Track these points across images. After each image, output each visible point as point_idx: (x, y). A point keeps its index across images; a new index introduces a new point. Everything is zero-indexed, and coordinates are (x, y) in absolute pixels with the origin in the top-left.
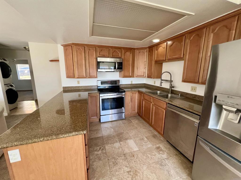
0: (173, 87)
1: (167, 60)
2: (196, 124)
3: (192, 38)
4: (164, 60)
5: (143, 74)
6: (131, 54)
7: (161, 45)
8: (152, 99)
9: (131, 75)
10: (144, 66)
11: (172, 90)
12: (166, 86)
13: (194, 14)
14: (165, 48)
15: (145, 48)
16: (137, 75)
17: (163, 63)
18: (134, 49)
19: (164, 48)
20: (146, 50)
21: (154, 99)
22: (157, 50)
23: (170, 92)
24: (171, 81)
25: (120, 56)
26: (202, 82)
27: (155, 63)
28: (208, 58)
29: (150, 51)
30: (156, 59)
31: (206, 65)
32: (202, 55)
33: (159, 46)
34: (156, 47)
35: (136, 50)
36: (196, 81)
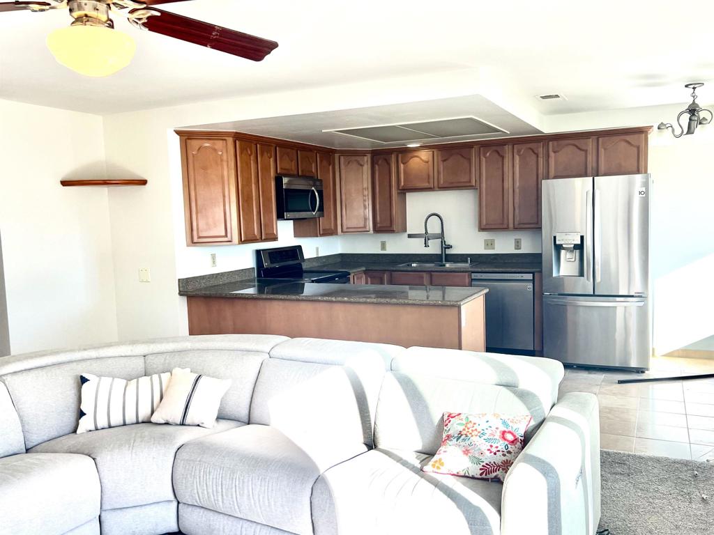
0: (450, 247)
1: (437, 189)
2: (529, 288)
3: (488, 154)
4: (430, 188)
5: (362, 225)
6: (329, 166)
7: (416, 154)
8: (425, 279)
10: (365, 201)
14: (431, 163)
15: (363, 153)
17: (407, 194)
18: (333, 151)
19: (427, 162)
20: (366, 158)
21: (431, 276)
22: (403, 164)
23: (445, 260)
24: (441, 236)
25: (313, 171)
26: (514, 226)
27: (398, 193)
28: (517, 191)
29: (380, 162)
30: (402, 184)
31: (517, 200)
32: (508, 184)
33: (410, 155)
34: (400, 155)
35: (337, 156)
36: (505, 226)
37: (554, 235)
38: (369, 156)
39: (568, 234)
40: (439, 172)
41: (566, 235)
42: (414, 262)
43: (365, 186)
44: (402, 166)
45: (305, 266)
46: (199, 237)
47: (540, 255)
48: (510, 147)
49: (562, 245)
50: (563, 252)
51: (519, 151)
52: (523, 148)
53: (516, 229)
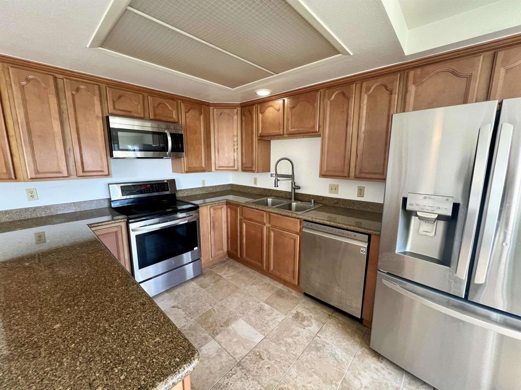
0: (299, 188)
1: (285, 136)
2: (362, 251)
3: (333, 97)
4: (280, 135)
5: (232, 164)
6: (200, 115)
7: (270, 103)
8: (265, 217)
9: (203, 166)
10: (234, 145)
11: (296, 194)
12: (285, 186)
13: (352, 54)
14: (281, 111)
15: (233, 106)
16: (220, 167)
17: (271, 141)
18: (208, 105)
19: (278, 110)
20: (235, 110)
21: (270, 215)
22: (262, 113)
23: (293, 199)
24: (291, 177)
25: (174, 117)
26: (355, 175)
27: (258, 140)
28: (362, 135)
29: (246, 113)
30: (260, 132)
31: (360, 147)
32: (352, 129)
33: (266, 105)
34: (259, 106)
35: (211, 108)
36: (346, 174)
37: (405, 196)
38: (239, 109)
39: (430, 198)
40: (288, 120)
41: (425, 198)
42: (270, 197)
43: (235, 133)
44: (260, 115)
48: (358, 86)
49: (416, 212)
50: (414, 220)
51: (368, 89)
53: (357, 178)
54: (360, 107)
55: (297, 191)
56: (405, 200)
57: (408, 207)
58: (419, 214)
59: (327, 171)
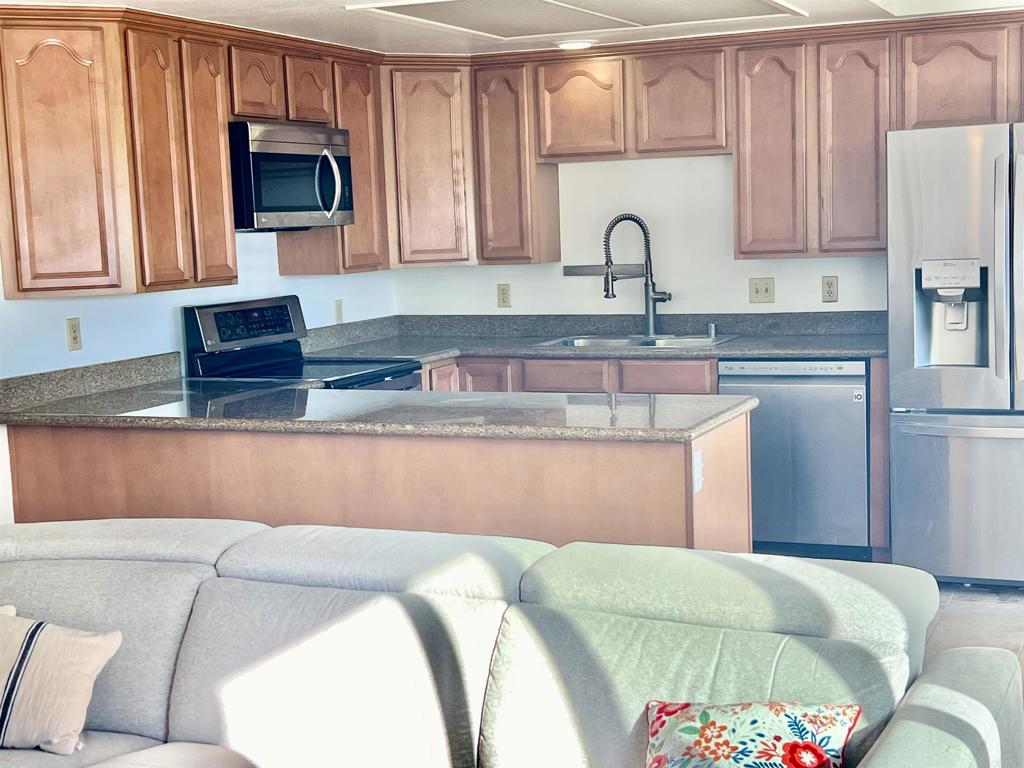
0: (665, 297)
1: (631, 152)
2: (856, 397)
3: (757, 69)
4: (615, 151)
5: (449, 243)
6: (366, 95)
7: (581, 66)
8: (605, 376)
10: (455, 183)
11: (661, 318)
12: (628, 301)
13: (807, 15)
14: (617, 90)
15: (449, 65)
16: (415, 252)
17: (559, 165)
18: (377, 60)
19: (609, 87)
20: (457, 76)
21: (620, 368)
22: (551, 91)
23: (652, 330)
24: (646, 270)
25: (326, 107)
26: (820, 246)
27: (539, 164)
28: (828, 158)
29: (493, 86)
30: (549, 142)
31: (827, 182)
32: (806, 143)
33: (569, 69)
34: (542, 71)
35: (384, 70)
36: (800, 246)
37: (918, 267)
38: (466, 70)
39: (951, 264)
40: (637, 114)
41: (945, 265)
42: (580, 335)
43: (457, 145)
44: (547, 97)
45: (307, 348)
46: (36, 276)
47: (882, 317)
48: (812, 49)
49: (935, 290)
50: (938, 308)
51: (832, 61)
52: (841, 52)
53: (824, 251)
54: (819, 95)
55: (663, 309)
56: (919, 272)
57: (925, 285)
58: (940, 292)
59: (753, 241)
